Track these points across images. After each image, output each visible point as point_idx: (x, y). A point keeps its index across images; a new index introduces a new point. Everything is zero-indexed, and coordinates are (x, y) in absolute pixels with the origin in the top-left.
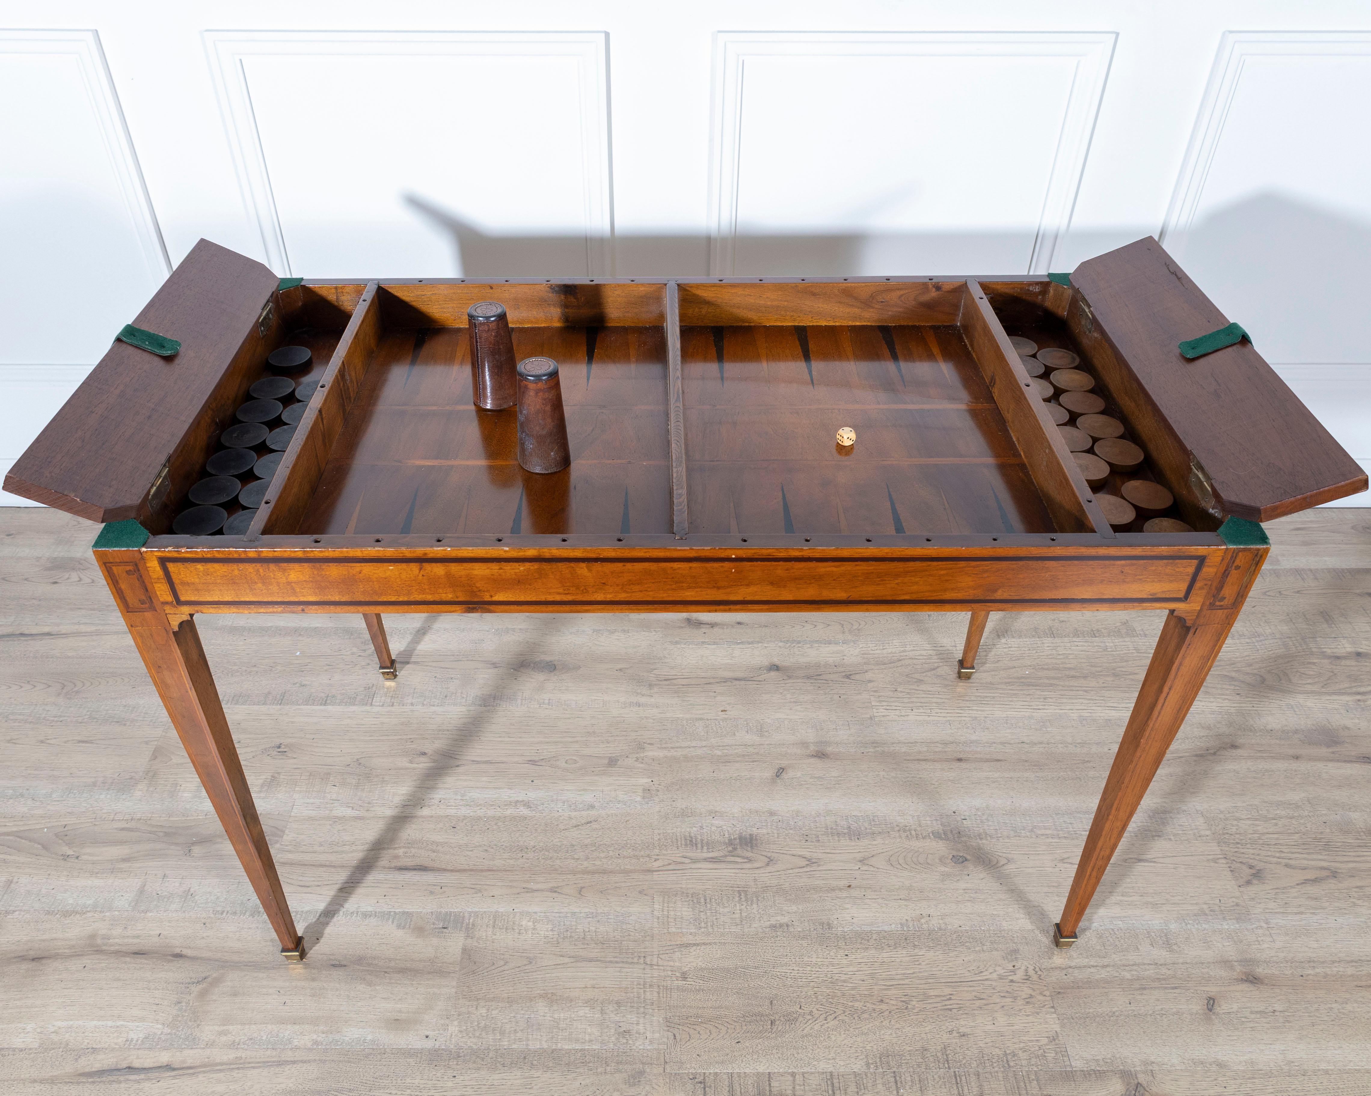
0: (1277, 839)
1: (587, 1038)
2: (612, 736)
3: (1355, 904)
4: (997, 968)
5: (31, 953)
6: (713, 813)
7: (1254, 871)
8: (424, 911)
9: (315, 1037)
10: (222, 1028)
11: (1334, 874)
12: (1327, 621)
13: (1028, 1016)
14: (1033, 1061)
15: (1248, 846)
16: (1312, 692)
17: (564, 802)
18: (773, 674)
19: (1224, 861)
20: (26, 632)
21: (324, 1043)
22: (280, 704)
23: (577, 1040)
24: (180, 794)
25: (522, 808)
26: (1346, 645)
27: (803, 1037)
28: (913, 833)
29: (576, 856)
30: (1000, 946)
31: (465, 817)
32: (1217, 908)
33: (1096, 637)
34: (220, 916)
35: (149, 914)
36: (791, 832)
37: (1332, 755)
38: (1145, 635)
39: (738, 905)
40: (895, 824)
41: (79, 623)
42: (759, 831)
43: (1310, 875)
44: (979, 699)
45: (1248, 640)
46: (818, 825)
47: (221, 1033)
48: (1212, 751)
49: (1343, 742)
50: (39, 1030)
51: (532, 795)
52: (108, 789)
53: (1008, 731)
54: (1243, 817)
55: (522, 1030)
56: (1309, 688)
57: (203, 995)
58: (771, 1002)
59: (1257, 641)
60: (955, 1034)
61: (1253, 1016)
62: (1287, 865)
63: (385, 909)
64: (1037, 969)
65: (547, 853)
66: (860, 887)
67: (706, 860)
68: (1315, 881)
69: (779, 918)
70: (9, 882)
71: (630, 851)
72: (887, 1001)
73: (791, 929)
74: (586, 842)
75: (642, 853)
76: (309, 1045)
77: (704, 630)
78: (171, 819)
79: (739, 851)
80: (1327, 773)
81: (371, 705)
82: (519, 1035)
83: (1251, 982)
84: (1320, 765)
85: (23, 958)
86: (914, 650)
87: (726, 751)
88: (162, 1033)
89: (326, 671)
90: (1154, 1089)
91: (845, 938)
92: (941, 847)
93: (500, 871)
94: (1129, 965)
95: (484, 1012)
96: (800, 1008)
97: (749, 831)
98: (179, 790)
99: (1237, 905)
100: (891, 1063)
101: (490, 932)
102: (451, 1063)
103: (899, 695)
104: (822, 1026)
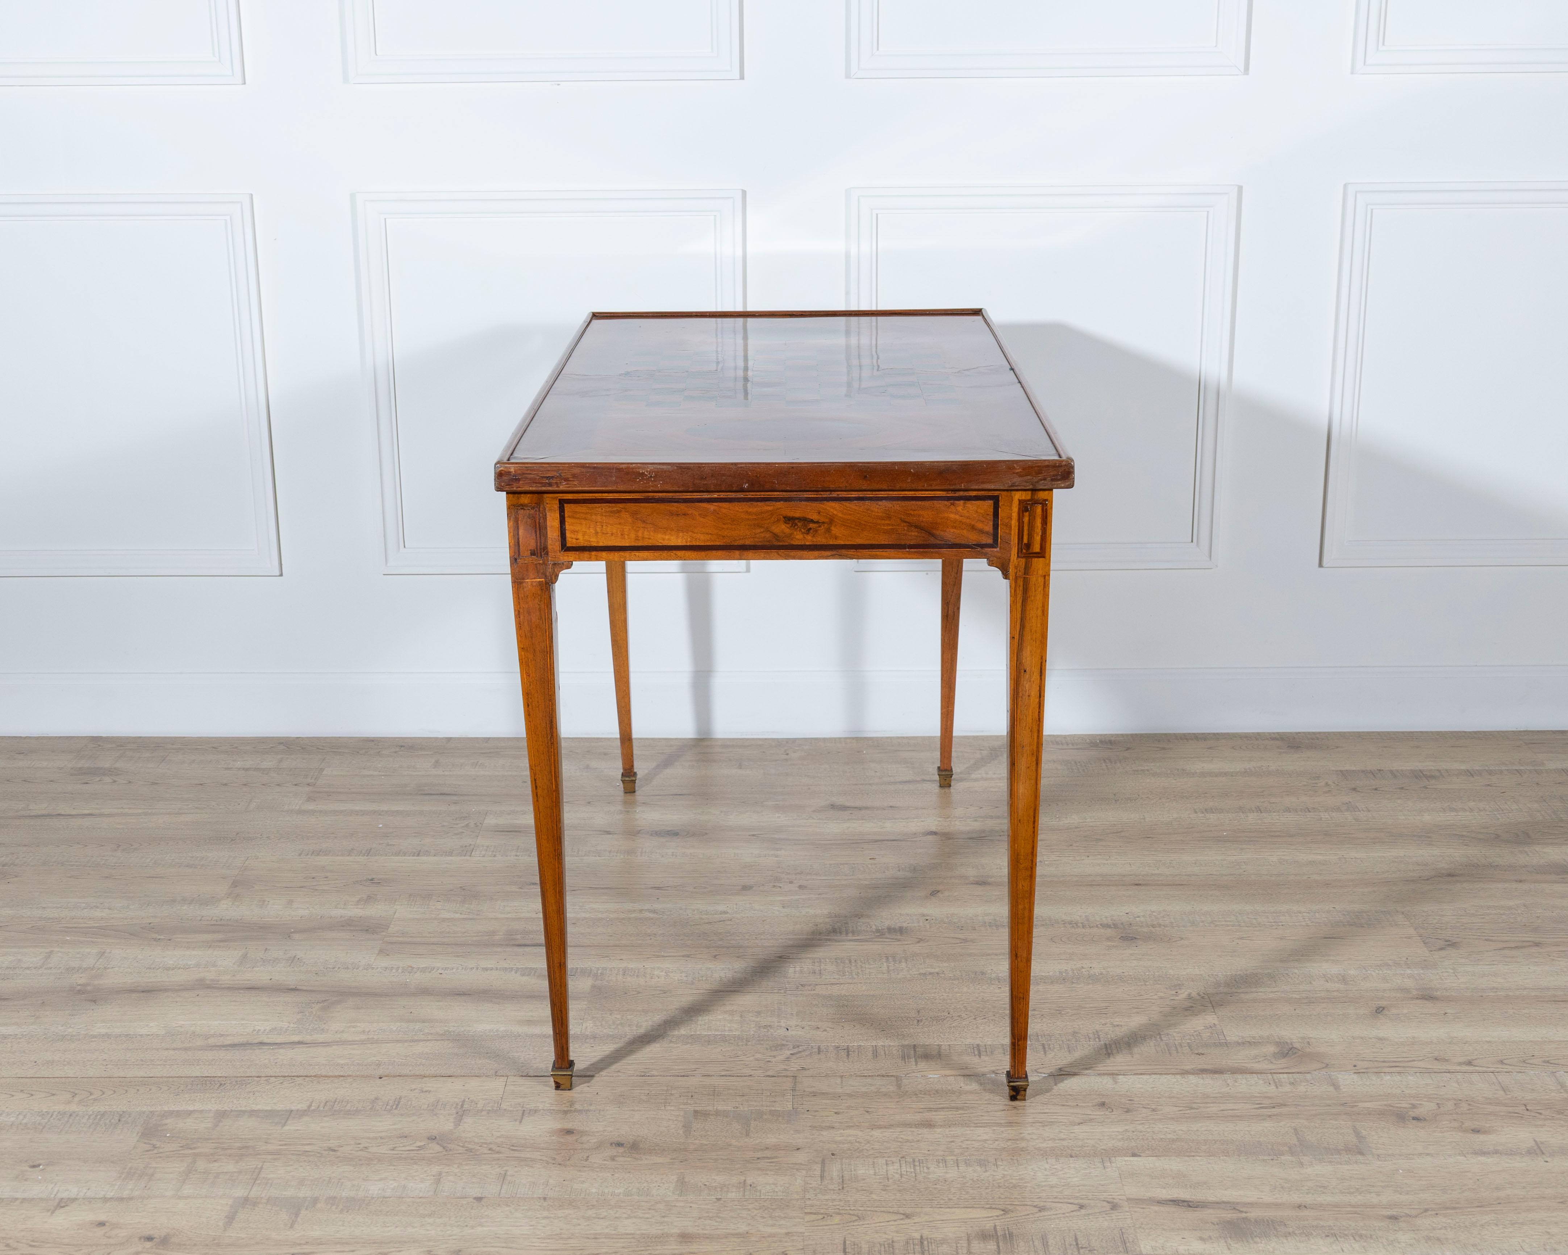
0: (1481, 926)
2: (746, 873)
3: (1553, 960)
4: (1159, 993)
5: (138, 988)
6: (860, 916)
7: (1449, 943)
9: (446, 1028)
10: (349, 1024)
11: (1537, 944)
13: (1186, 1016)
14: (1187, 1037)
15: (1448, 930)
17: (694, 910)
19: (1418, 938)
20: (64, 813)
21: (456, 1031)
22: (367, 856)
23: (716, 1030)
25: (648, 914)
27: (950, 1027)
28: (1080, 925)
29: (709, 939)
30: (1164, 982)
32: (1402, 962)
33: (1310, 812)
34: (332, 970)
35: (255, 969)
36: (945, 925)
39: (885, 963)
40: (1060, 921)
41: (122, 808)
42: (910, 925)
43: (1513, 945)
44: (1166, 850)
46: (975, 921)
47: (349, 1027)
48: (1425, 879)
50: (162, 1026)
51: (658, 906)
52: (190, 904)
53: (1196, 868)
54: (1447, 914)
56: (1550, 841)
57: (326, 1008)
58: (919, 1012)
59: (1499, 814)
61: (1422, 1016)
62: (1486, 940)
63: (506, 967)
64: (1201, 993)
65: (678, 937)
67: (851, 940)
68: (1516, 947)
69: (928, 970)
70: (102, 953)
71: (768, 936)
73: (942, 975)
74: (721, 931)
75: (782, 937)
76: (441, 1032)
77: (851, 812)
78: (263, 919)
79: (888, 935)
80: (1551, 889)
81: (471, 856)
83: (1426, 999)
84: (1545, 885)
85: (131, 991)
86: (1095, 821)
88: (289, 1027)
89: (415, 836)
90: (1308, 1050)
91: (998, 979)
92: (1109, 932)
93: (627, 946)
94: (1300, 991)
95: (618, 1016)
96: (949, 1014)
97: (899, 925)
98: (268, 904)
99: (1425, 960)
100: (1040, 1039)
101: (620, 977)
102: (587, 1040)
103: (1075, 848)
104: (970, 1022)
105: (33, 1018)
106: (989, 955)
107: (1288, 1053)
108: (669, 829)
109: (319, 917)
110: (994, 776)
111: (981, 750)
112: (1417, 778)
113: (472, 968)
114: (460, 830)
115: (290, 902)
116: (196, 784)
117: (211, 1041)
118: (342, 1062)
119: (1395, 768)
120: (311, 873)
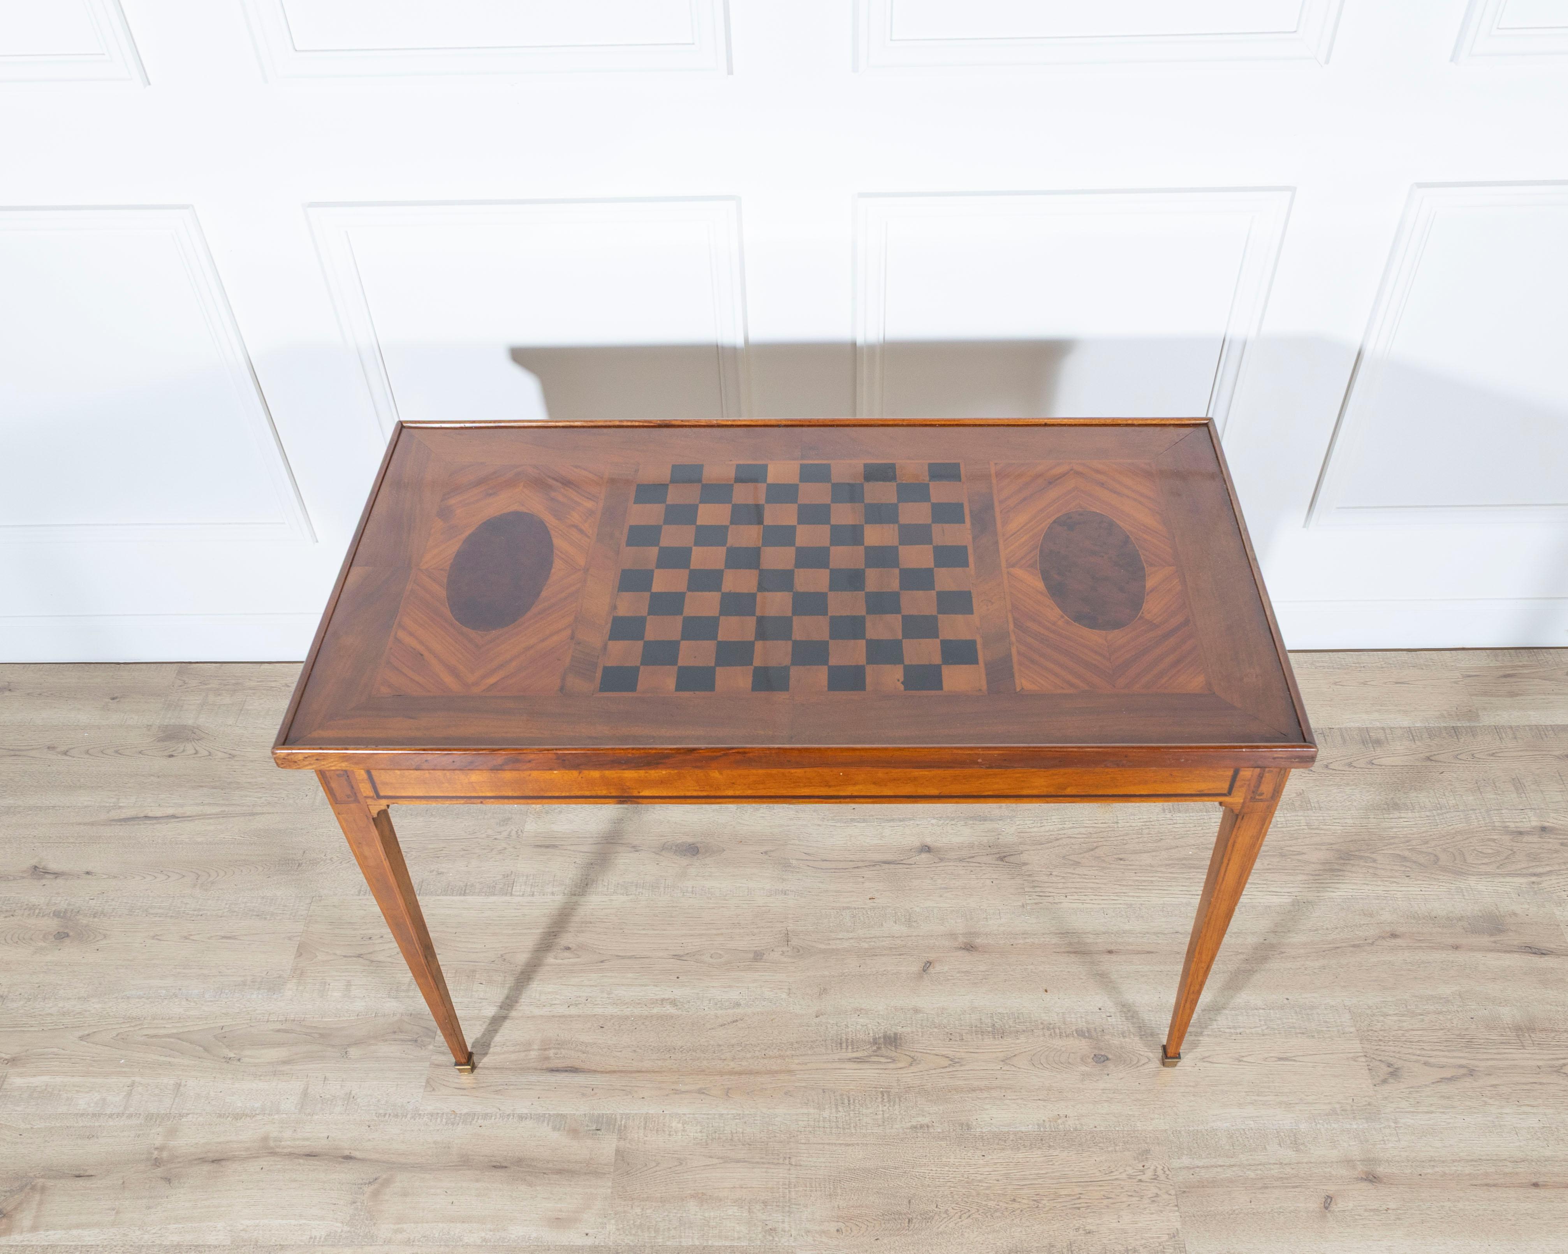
0: (1421, 1036)
1: (736, 1235)
2: (757, 928)
3: (1486, 1103)
4: (1127, 1168)
5: (210, 1155)
6: (859, 1011)
7: (1391, 1070)
8: (577, 1113)
9: (483, 1234)
10: (397, 1226)
11: (1471, 1072)
12: (1517, 789)
13: (1152, 1214)
15: (1391, 1043)
16: (1486, 874)
17: (710, 1000)
18: (924, 856)
19: (1363, 1059)
20: (150, 814)
21: (492, 1240)
23: (727, 1238)
24: (329, 993)
25: (668, 1007)
26: (1533, 818)
27: (938, 1234)
28: (1057, 1031)
29: (723, 1057)
30: (1132, 1146)
31: (612, 1017)
32: (1349, 1108)
34: (383, 1119)
35: (314, 1117)
36: (936, 1030)
37: (1494, 945)
38: (1320, 808)
39: (880, 1106)
40: (1039, 1021)
41: (202, 804)
43: (1448, 1073)
44: (1137, 883)
45: (1428, 813)
46: (963, 1022)
47: (396, 1231)
48: (1370, 941)
49: (1508, 930)
50: (229, 1228)
51: (677, 993)
52: (259, 989)
53: (1163, 919)
54: (1391, 1012)
55: (675, 1228)
56: (1483, 869)
57: (376, 1194)
58: (910, 1202)
59: (1438, 814)
60: (1081, 1231)
61: (1366, 1214)
62: (1425, 1064)
63: (539, 1112)
64: (1166, 1169)
65: (694, 1054)
66: (1001, 1088)
67: (850, 1060)
68: (1451, 1079)
69: (920, 1119)
70: (178, 1086)
71: (775, 1051)
72: (1019, 1200)
73: (931, 1130)
74: (733, 1041)
76: (479, 1242)
78: (323, 1019)
79: (884, 1051)
80: (1484, 964)
81: (511, 895)
82: (673, 1232)
83: (1371, 1181)
84: (1479, 955)
85: (203, 1160)
86: (1073, 828)
87: (873, 944)
88: (342, 1232)
89: (462, 856)
91: (982, 1138)
92: (1084, 1045)
93: (649, 1072)
94: (1255, 1165)
95: (639, 1210)
96: (937, 1206)
97: (893, 1029)
98: (328, 990)
99: (1369, 1104)
101: (641, 1133)
104: (956, 1224)
105: (114, 1212)
108: (690, 840)
109: (374, 1015)
112: (1364, 744)
113: (509, 1115)
114: (504, 845)
115: (349, 984)
119: (1344, 726)
120: (368, 929)
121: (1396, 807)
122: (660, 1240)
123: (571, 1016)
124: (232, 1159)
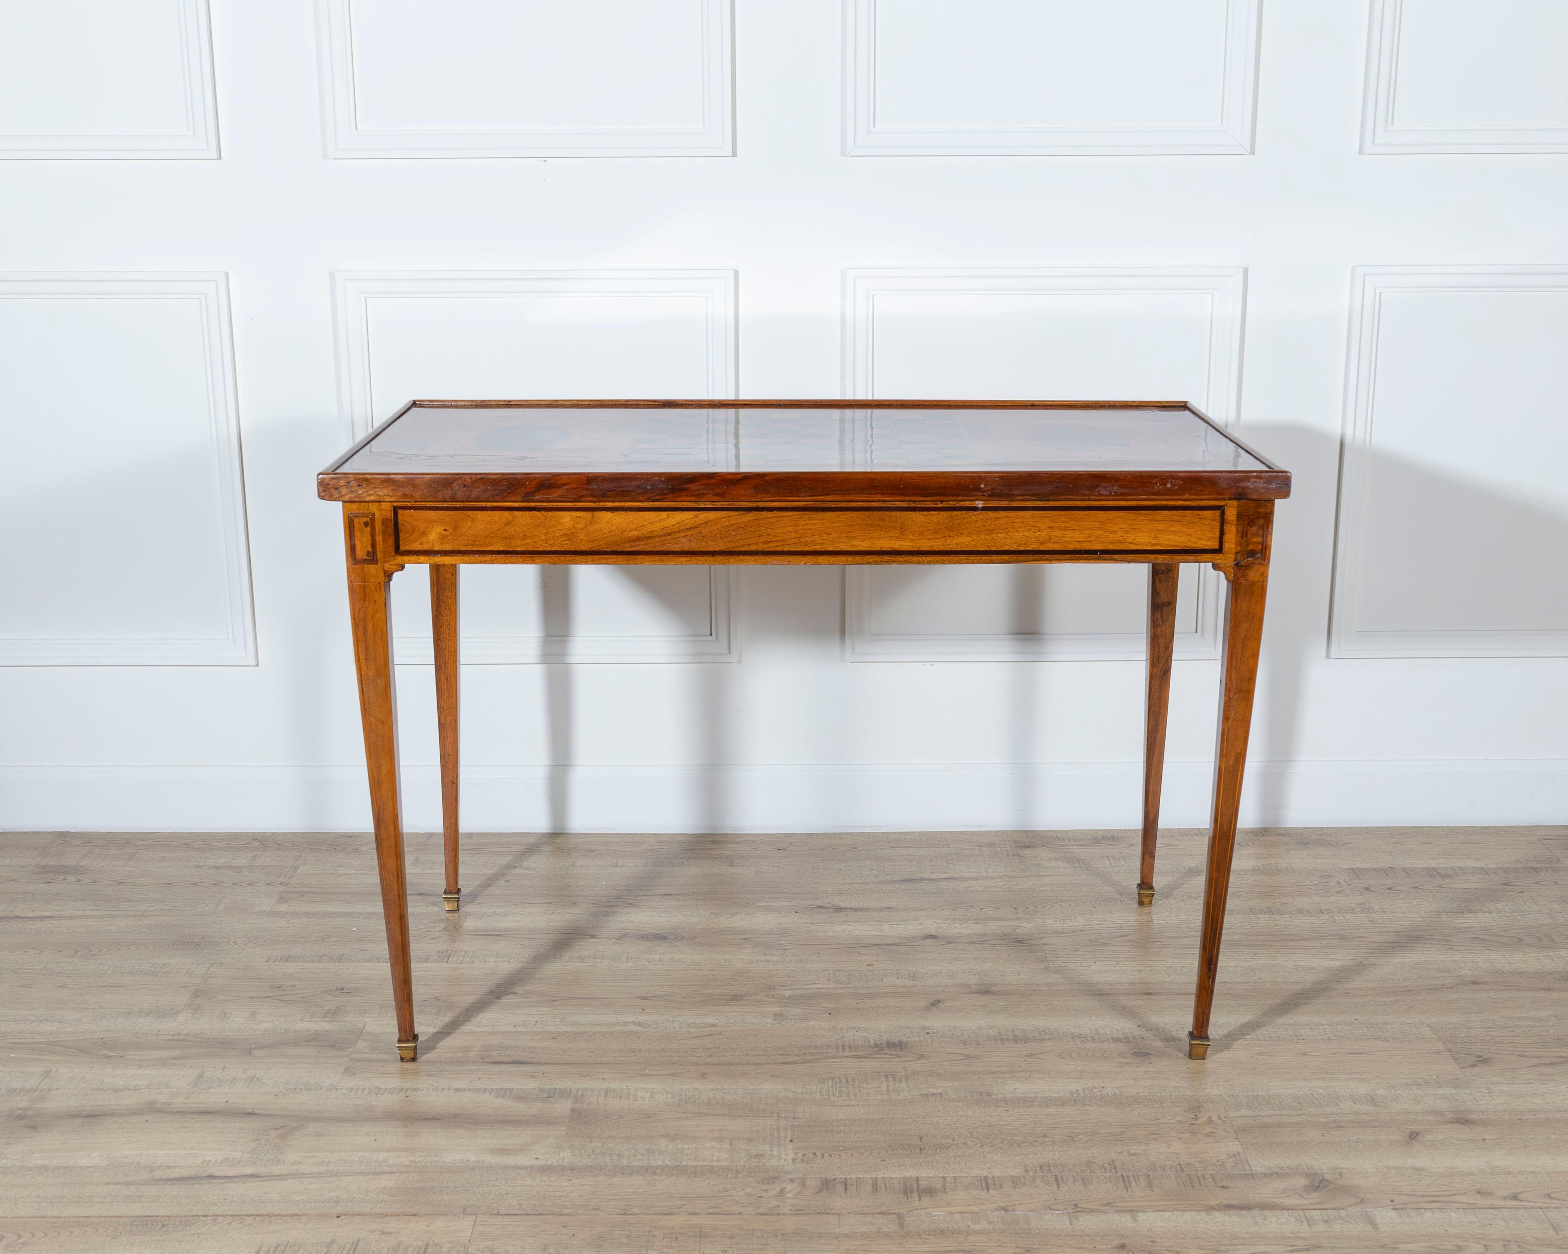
0: (1512, 1039)
1: (715, 1159)
2: (736, 981)
4: (1177, 1117)
5: (83, 1112)
6: (856, 1029)
7: (1480, 1059)
8: (525, 1087)
9: (412, 1159)
10: (307, 1154)
13: (1208, 1143)
14: (1210, 1168)
15: (1478, 1044)
17: (682, 1023)
18: (929, 941)
19: (1447, 1053)
21: (423, 1162)
22: (338, 962)
23: (703, 1160)
24: (231, 1018)
25: (633, 1026)
27: (955, 1156)
28: (1090, 1038)
29: (697, 1055)
30: (1182, 1104)
31: (566, 1032)
32: (1433, 1081)
33: (1323, 913)
34: (293, 1091)
35: (210, 1090)
36: (947, 1039)
39: (884, 1083)
40: (1068, 1033)
41: (84, 910)
42: (910, 1039)
43: (1548, 1061)
44: (1176, 955)
45: (1508, 915)
46: (979, 1035)
47: (308, 1157)
48: (1449, 986)
50: (105, 1156)
51: (643, 1018)
52: (147, 1016)
54: (1476, 1026)
55: (642, 1155)
57: (283, 1135)
58: (921, 1138)
59: (1520, 915)
60: (1124, 1154)
61: (1459, 1142)
62: (1520, 1055)
63: (480, 1087)
64: (1222, 1117)
65: (663, 1053)
66: (1025, 1071)
67: (847, 1057)
68: (1551, 1064)
69: (931, 1090)
70: (48, 1072)
71: (759, 1052)
72: (1051, 1136)
73: (945, 1096)
74: (709, 1046)
75: (774, 1053)
76: (407, 1163)
77: (846, 913)
78: (223, 1034)
79: (886, 1051)
81: (447, 962)
82: (638, 1157)
83: (1462, 1123)
85: (75, 1116)
87: (871, 990)
88: (242, 1157)
90: (1340, 1182)
91: (1005, 1100)
92: (1121, 1047)
93: (610, 1064)
94: (1326, 1114)
95: (599, 1144)
96: (953, 1140)
97: (898, 1039)
98: (229, 1017)
99: (1456, 1079)
100: (1053, 1170)
101: (601, 1099)
102: (565, 1173)
103: (1081, 953)
104: (976, 1151)
106: (995, 1073)
107: (1319, 1186)
108: (656, 932)
109: (283, 1031)
110: (995, 875)
111: (980, 846)
112: (1431, 876)
113: (443, 1089)
114: (438, 934)
115: (254, 1014)
116: (164, 884)
117: (158, 1174)
118: (296, 1198)
119: (1407, 866)
120: (278, 982)
121: (1471, 911)
122: (624, 1161)
123: (517, 1032)
124: (113, 1114)
